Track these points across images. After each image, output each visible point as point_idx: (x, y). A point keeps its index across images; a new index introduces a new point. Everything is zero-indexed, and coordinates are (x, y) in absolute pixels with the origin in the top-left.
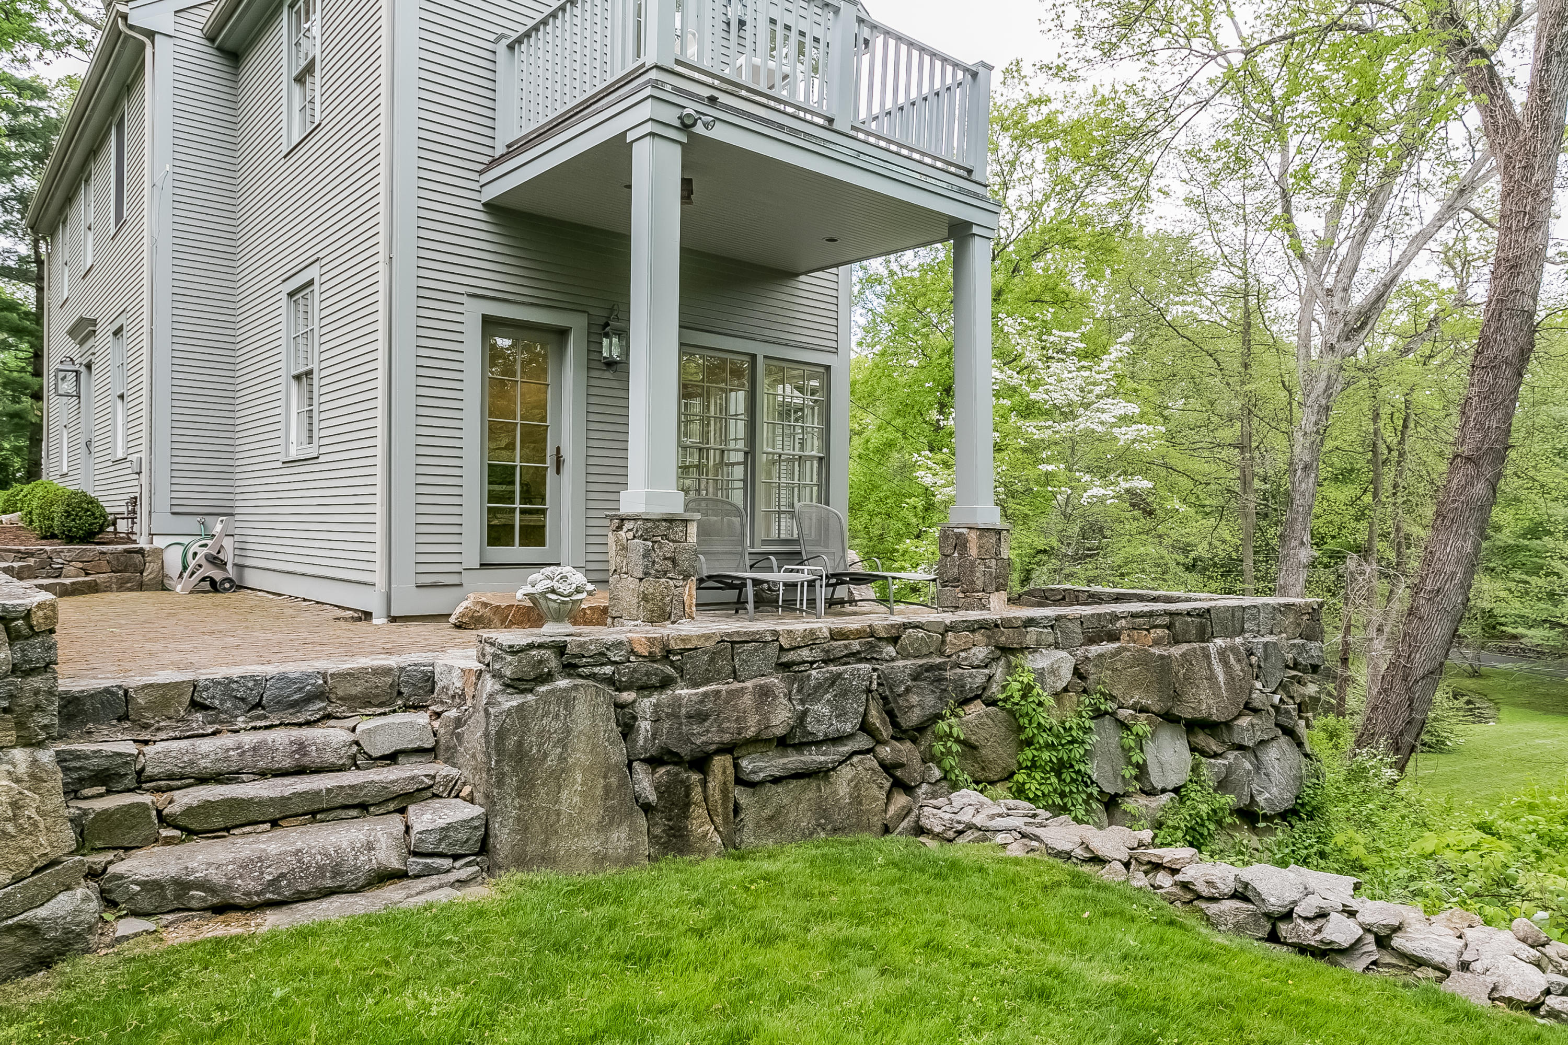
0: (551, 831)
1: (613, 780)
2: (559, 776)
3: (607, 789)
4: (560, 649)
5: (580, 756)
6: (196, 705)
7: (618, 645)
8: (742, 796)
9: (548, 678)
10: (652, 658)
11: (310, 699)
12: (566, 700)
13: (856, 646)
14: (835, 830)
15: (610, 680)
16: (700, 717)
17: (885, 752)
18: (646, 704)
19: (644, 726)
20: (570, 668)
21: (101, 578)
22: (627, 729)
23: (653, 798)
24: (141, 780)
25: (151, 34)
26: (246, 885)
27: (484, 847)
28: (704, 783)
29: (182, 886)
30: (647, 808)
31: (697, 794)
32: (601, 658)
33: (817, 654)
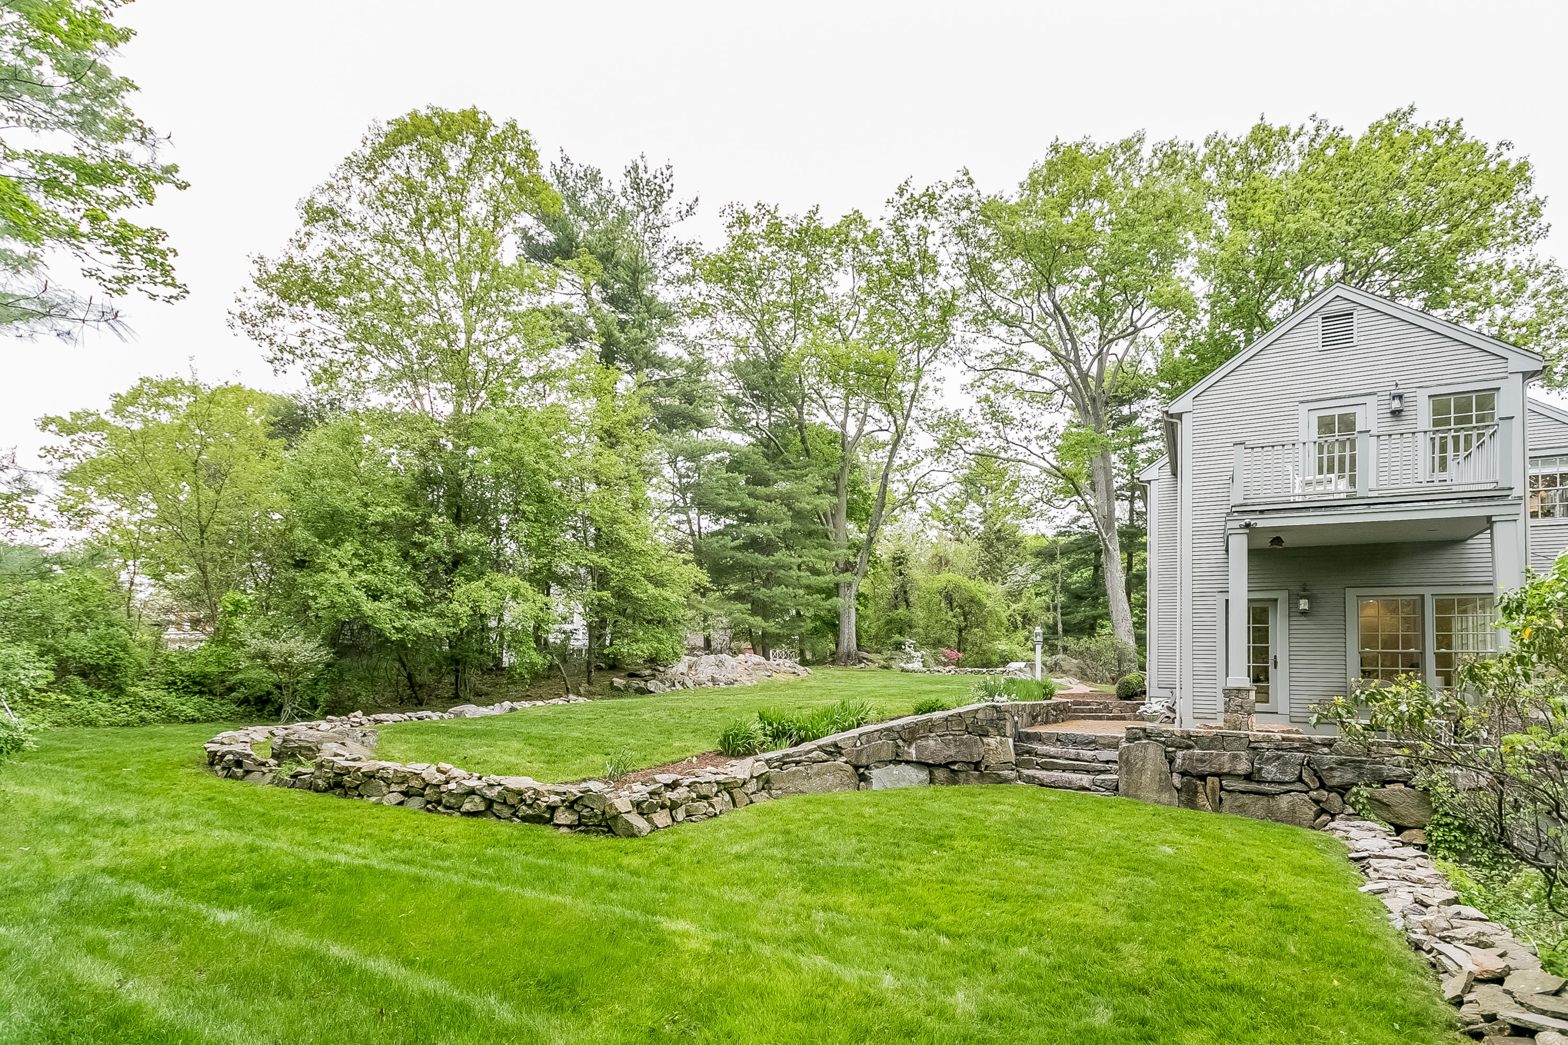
0: (1138, 788)
1: (1163, 777)
2: (1142, 771)
3: (1160, 779)
4: (1144, 730)
5: (1150, 766)
6: (1058, 740)
7: (1167, 731)
8: (1223, 795)
9: (1139, 739)
10: (1182, 737)
11: (1091, 743)
12: (1145, 747)
13: (1297, 745)
14: (1277, 821)
15: (1164, 743)
16: (1202, 761)
17: (1314, 794)
18: (1180, 754)
19: (1179, 761)
20: (1148, 737)
21: (1126, 715)
22: (1171, 762)
23: (1179, 786)
24: (1036, 755)
25: (1149, 482)
26: (1047, 780)
27: (1117, 789)
28: (1205, 786)
29: (1034, 778)
30: (1178, 790)
31: (1200, 789)
32: (1160, 735)
33: (1272, 746)
